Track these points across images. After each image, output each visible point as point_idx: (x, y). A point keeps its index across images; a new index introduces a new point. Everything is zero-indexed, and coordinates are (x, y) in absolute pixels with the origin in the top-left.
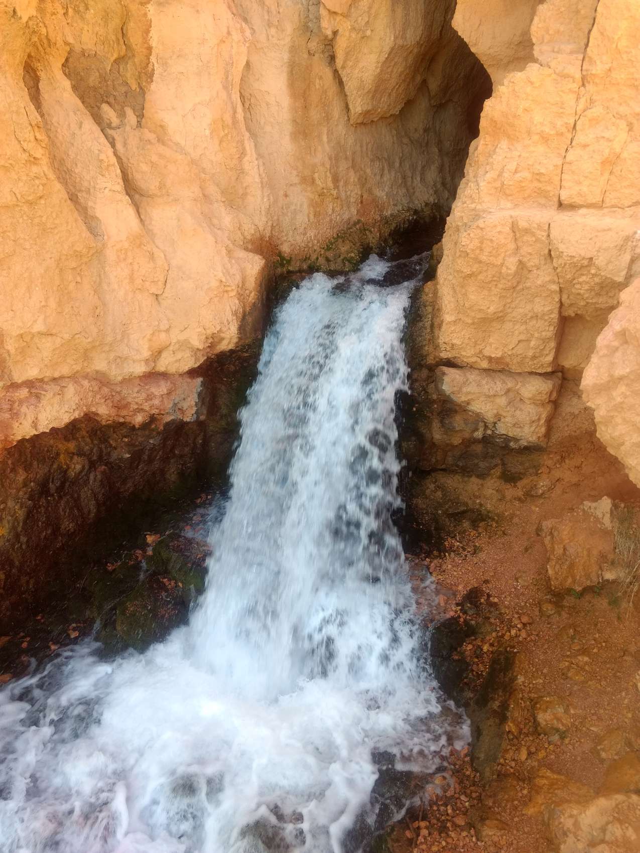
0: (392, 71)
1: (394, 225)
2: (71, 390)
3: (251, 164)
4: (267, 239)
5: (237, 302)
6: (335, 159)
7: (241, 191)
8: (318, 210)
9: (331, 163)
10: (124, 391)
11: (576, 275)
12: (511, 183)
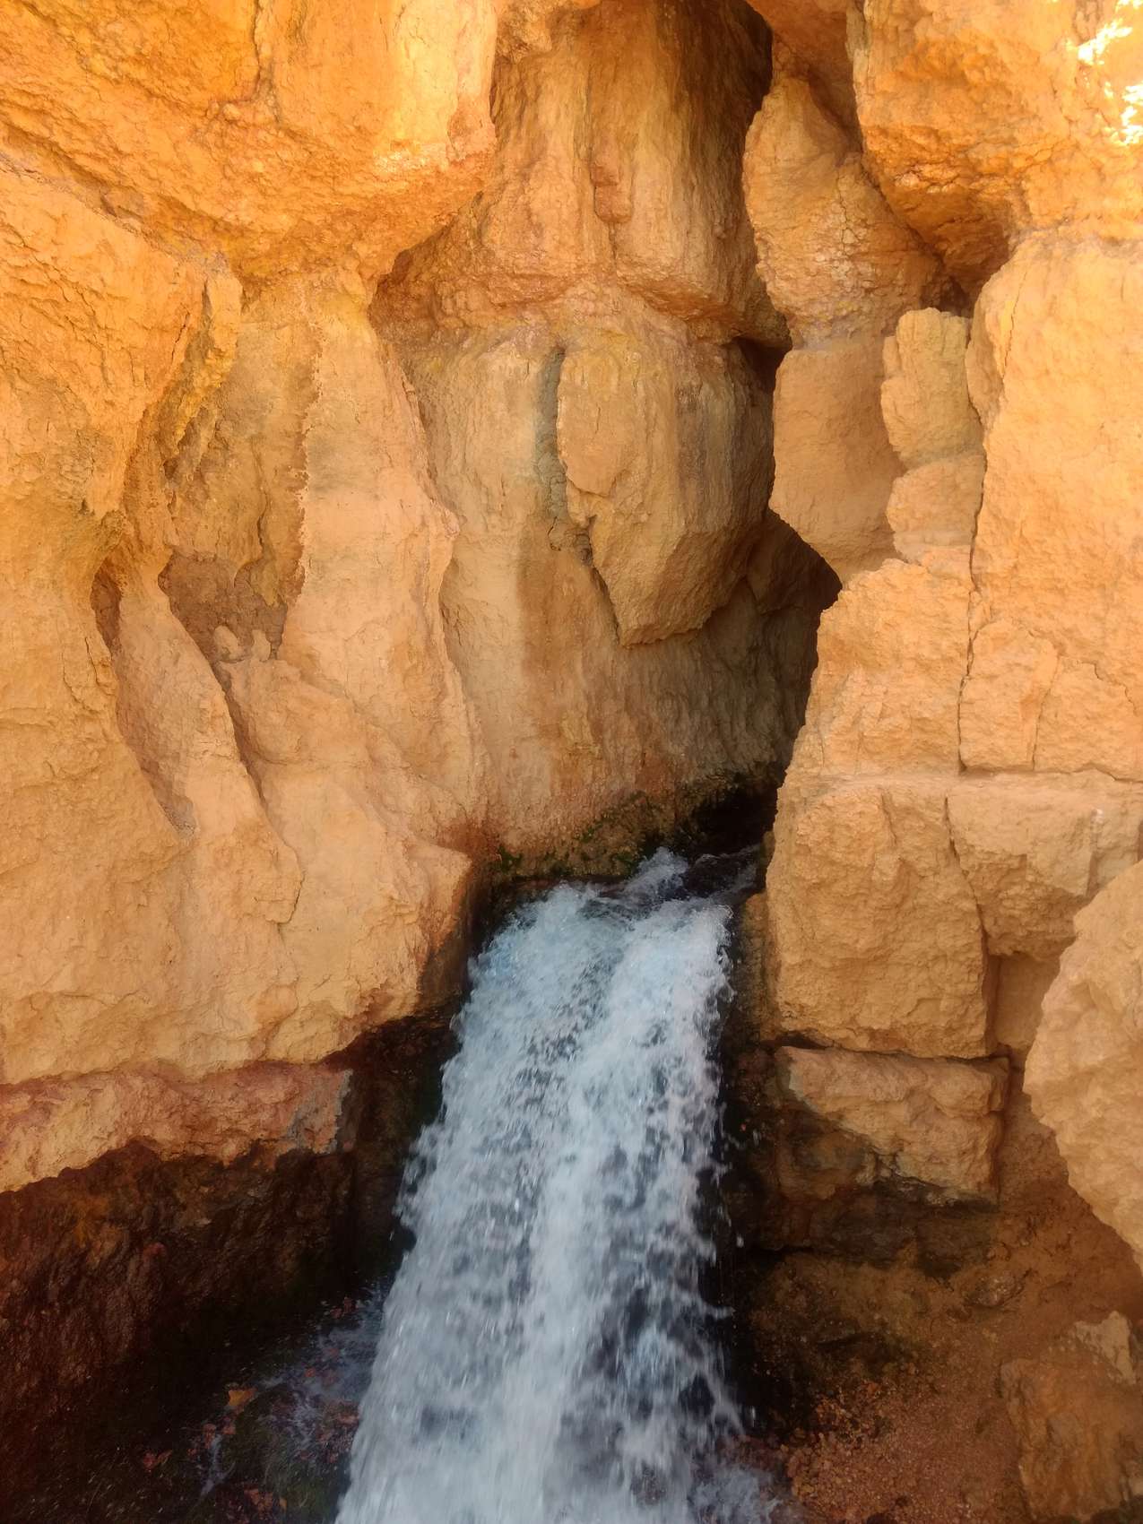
0: (686, 568)
1: (700, 799)
2: (109, 1096)
3: (456, 711)
4: (480, 826)
5: (419, 932)
6: (596, 700)
7: (436, 751)
8: (568, 776)
9: (590, 704)
10: (208, 1098)
11: (1002, 885)
12: (876, 734)
